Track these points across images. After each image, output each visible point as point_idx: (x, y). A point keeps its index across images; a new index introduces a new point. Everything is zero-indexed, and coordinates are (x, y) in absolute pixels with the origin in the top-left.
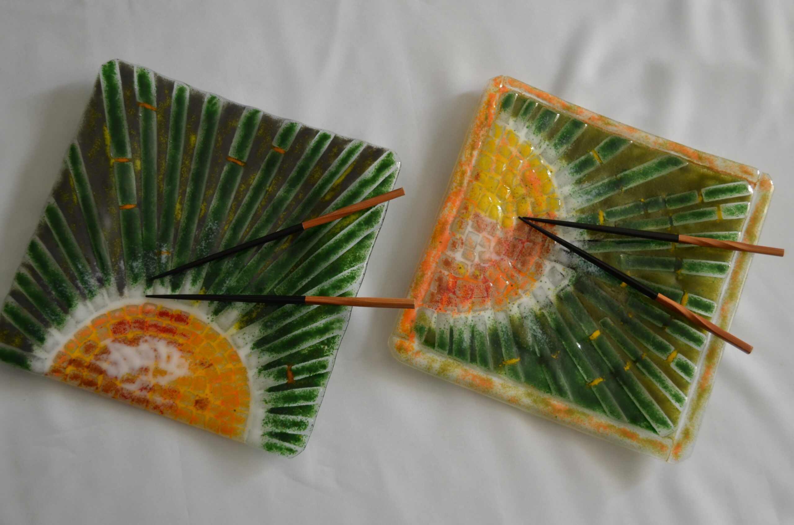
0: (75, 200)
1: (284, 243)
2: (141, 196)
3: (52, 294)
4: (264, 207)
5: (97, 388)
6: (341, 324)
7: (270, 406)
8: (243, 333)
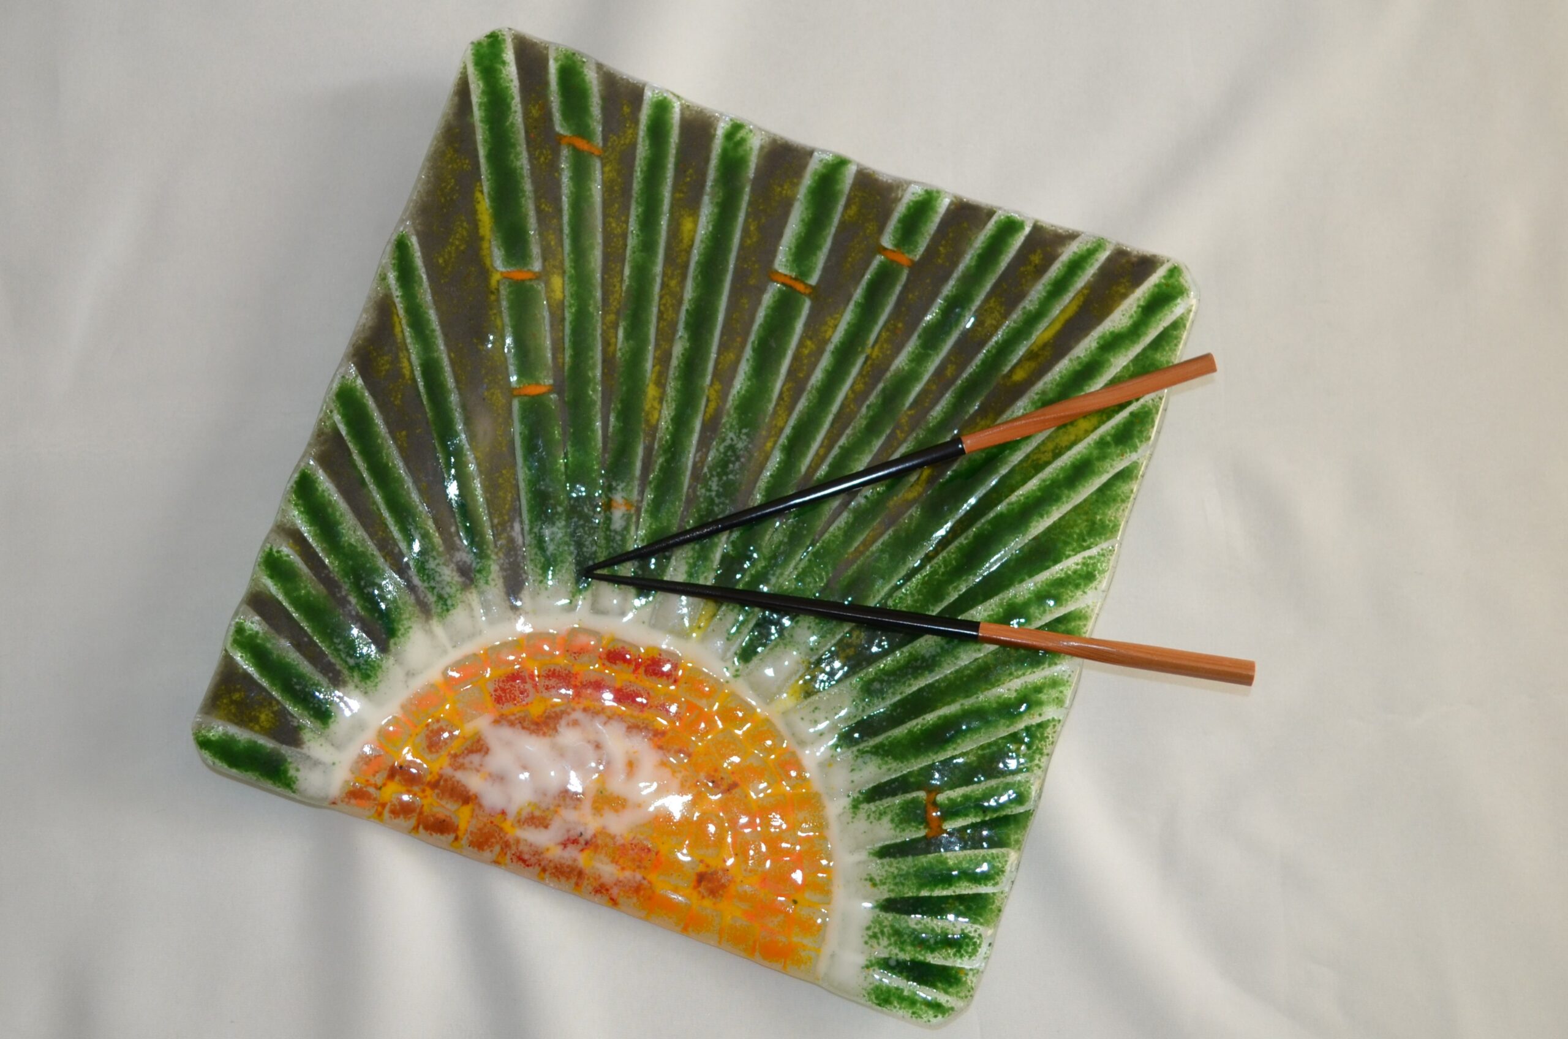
0: (407, 372)
1: (912, 486)
2: (563, 364)
3: (349, 603)
4: (858, 397)
5: (456, 838)
6: (1061, 692)
7: (884, 893)
8: (812, 708)
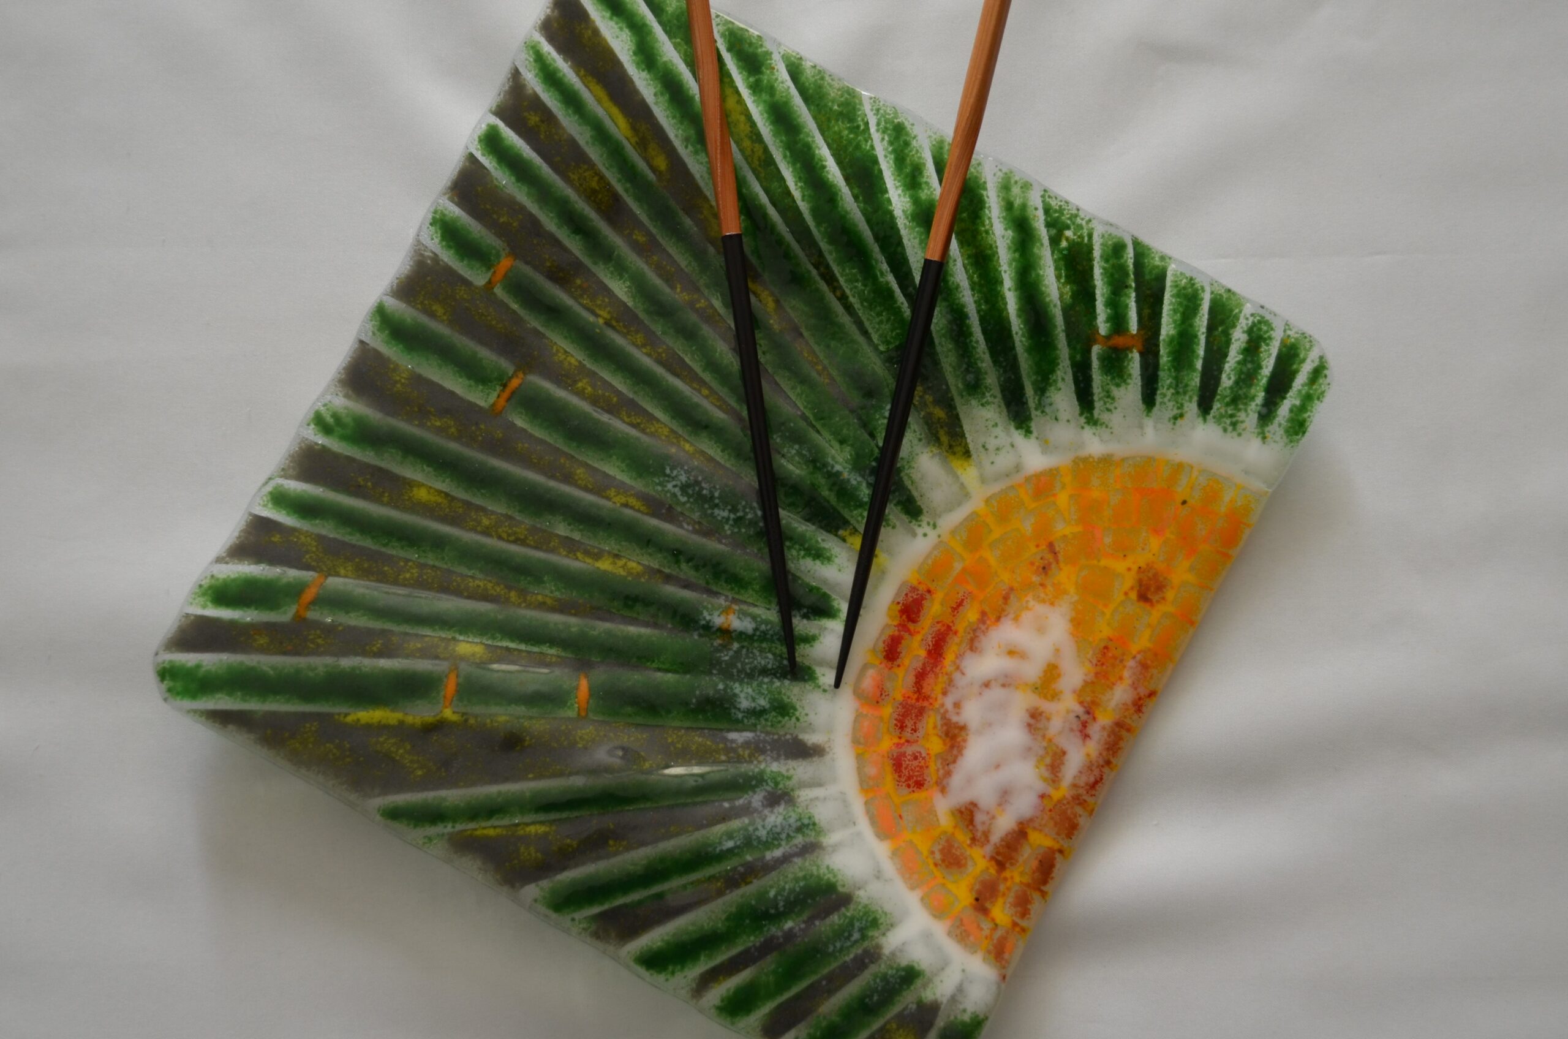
0: (541, 829)
1: (760, 301)
2: (558, 657)
3: (791, 930)
4: (651, 341)
5: (1061, 851)
6: (1016, 182)
7: (1192, 407)
8: (982, 450)
